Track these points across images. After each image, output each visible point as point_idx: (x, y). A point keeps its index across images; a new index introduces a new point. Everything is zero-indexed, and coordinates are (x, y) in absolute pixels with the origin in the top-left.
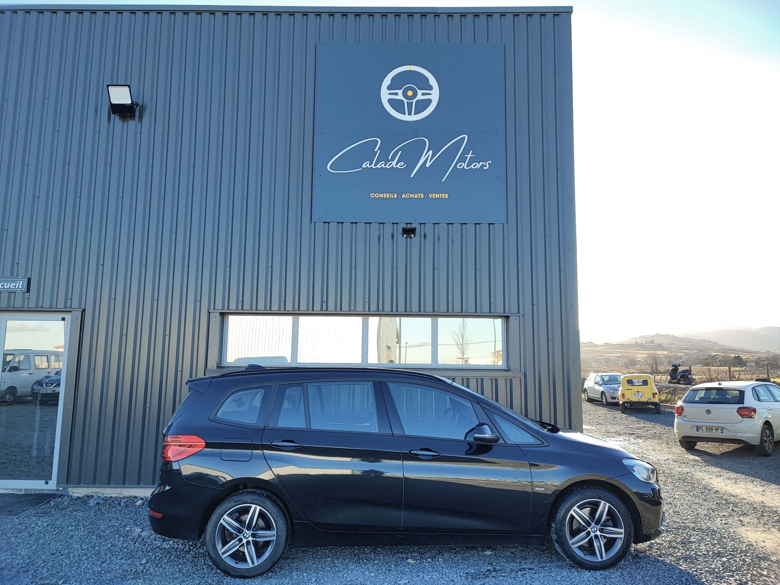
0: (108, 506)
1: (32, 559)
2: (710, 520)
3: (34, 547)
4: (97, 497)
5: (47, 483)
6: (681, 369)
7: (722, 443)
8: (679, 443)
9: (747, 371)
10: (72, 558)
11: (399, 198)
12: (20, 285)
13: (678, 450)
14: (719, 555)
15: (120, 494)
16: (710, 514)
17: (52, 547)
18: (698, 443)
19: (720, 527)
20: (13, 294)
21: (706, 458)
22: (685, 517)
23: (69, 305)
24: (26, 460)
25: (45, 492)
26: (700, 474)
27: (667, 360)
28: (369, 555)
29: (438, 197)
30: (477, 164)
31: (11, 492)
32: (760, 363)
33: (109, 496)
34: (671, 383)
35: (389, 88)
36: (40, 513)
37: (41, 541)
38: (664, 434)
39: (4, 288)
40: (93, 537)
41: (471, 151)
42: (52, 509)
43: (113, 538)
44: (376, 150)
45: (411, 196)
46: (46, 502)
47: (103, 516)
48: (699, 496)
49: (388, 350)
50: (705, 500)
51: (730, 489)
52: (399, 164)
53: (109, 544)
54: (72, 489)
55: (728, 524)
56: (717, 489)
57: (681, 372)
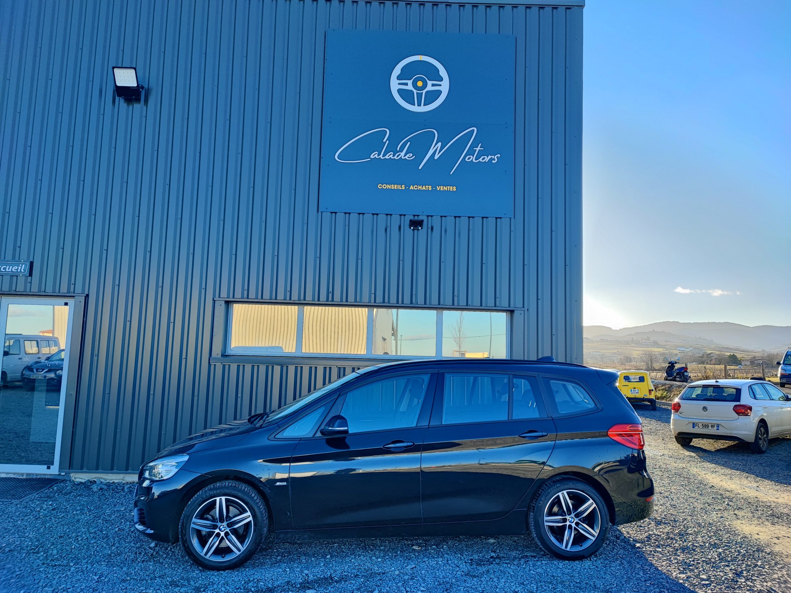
0: (111, 491)
1: (41, 541)
2: (706, 514)
3: (42, 530)
4: (100, 483)
5: (49, 468)
6: (677, 366)
7: (717, 439)
8: (674, 439)
9: (742, 369)
10: (81, 541)
11: (407, 189)
12: (23, 268)
13: (674, 446)
14: (715, 546)
15: (123, 480)
16: (706, 508)
17: (60, 530)
18: (694, 440)
19: (716, 520)
20: (15, 278)
21: (701, 454)
22: (681, 511)
23: (72, 290)
24: (22, 445)
25: (47, 477)
26: (695, 470)
27: (662, 358)
28: (375, 542)
29: (446, 190)
30: (486, 157)
31: (12, 476)
32: (755, 362)
33: (111, 482)
34: (667, 380)
35: (399, 78)
36: (44, 497)
37: (48, 524)
38: (660, 430)
39: (6, 271)
40: (100, 521)
41: (480, 144)
42: (55, 493)
43: (119, 522)
44: (384, 141)
45: (419, 187)
46: (49, 486)
47: (107, 501)
48: (695, 491)
49: (383, 341)
50: (701, 495)
51: (725, 484)
52: (408, 155)
53: (116, 528)
54: (74, 474)
55: (723, 518)
56: (713, 485)
57: (677, 370)
